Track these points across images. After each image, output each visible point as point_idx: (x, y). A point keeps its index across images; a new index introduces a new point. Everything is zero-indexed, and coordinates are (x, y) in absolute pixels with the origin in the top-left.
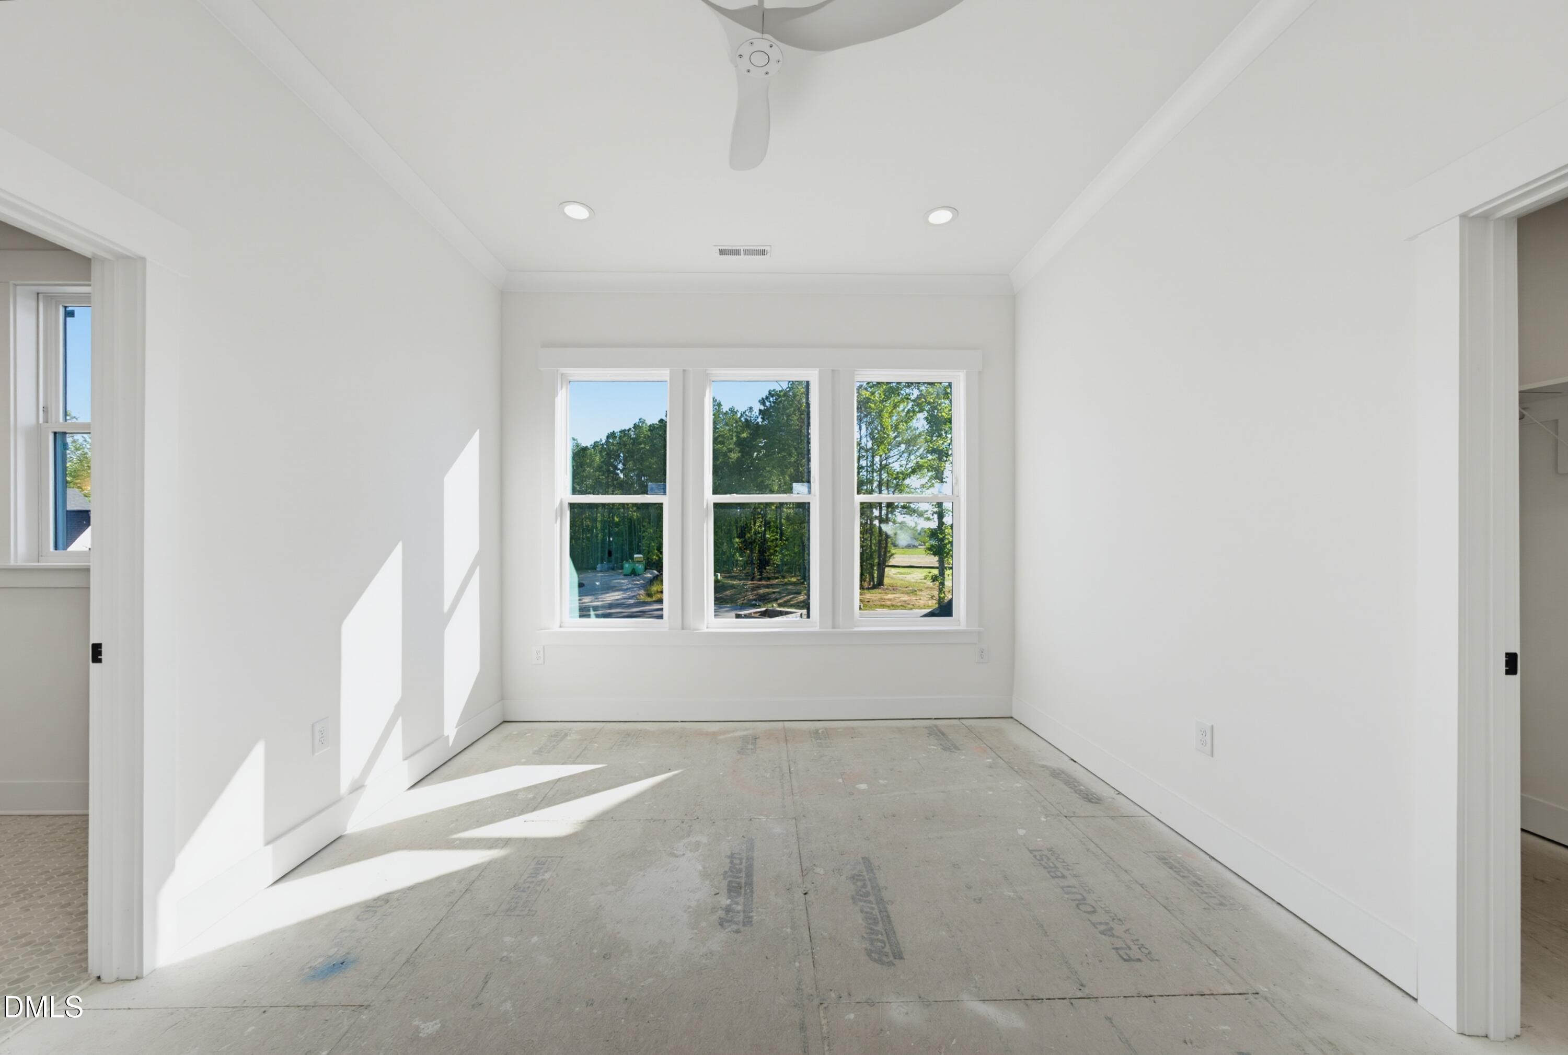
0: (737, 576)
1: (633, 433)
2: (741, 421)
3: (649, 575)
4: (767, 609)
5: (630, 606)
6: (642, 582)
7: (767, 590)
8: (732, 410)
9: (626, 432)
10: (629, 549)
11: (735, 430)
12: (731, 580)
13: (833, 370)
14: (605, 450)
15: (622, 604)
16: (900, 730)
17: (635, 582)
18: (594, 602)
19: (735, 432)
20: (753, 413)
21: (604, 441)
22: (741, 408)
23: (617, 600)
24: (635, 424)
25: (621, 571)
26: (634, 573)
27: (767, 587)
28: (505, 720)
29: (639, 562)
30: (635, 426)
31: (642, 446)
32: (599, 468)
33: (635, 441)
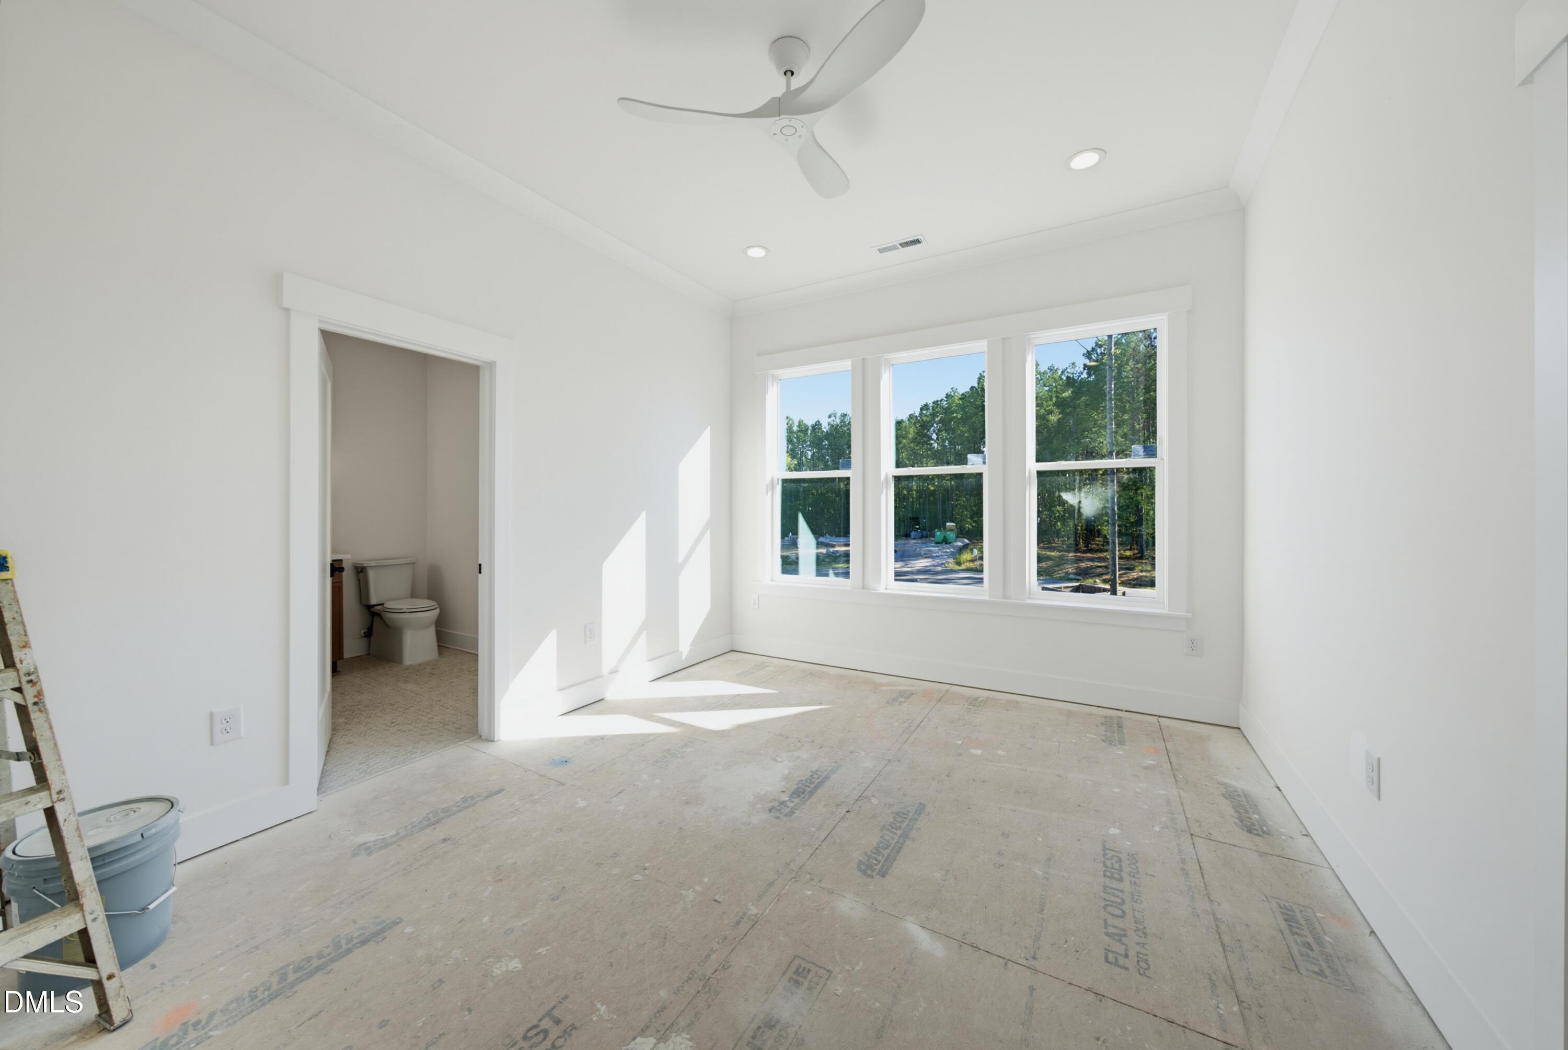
0: (1057, 547)
1: (945, 402)
2: (1062, 379)
3: (959, 544)
4: (1080, 585)
5: (937, 573)
6: (952, 550)
7: (1090, 564)
8: (1050, 369)
9: (939, 403)
10: (943, 517)
11: (1055, 389)
12: (1049, 551)
13: (1004, 339)
14: (919, 422)
15: (930, 571)
16: (1070, 714)
17: (945, 550)
18: (904, 567)
19: (1055, 391)
20: (1077, 369)
21: (917, 414)
22: (1061, 365)
23: (926, 566)
24: (947, 394)
25: (933, 539)
26: (945, 541)
27: (1091, 560)
28: (733, 649)
29: (951, 530)
30: (948, 396)
31: (955, 415)
32: (914, 440)
33: (947, 411)
